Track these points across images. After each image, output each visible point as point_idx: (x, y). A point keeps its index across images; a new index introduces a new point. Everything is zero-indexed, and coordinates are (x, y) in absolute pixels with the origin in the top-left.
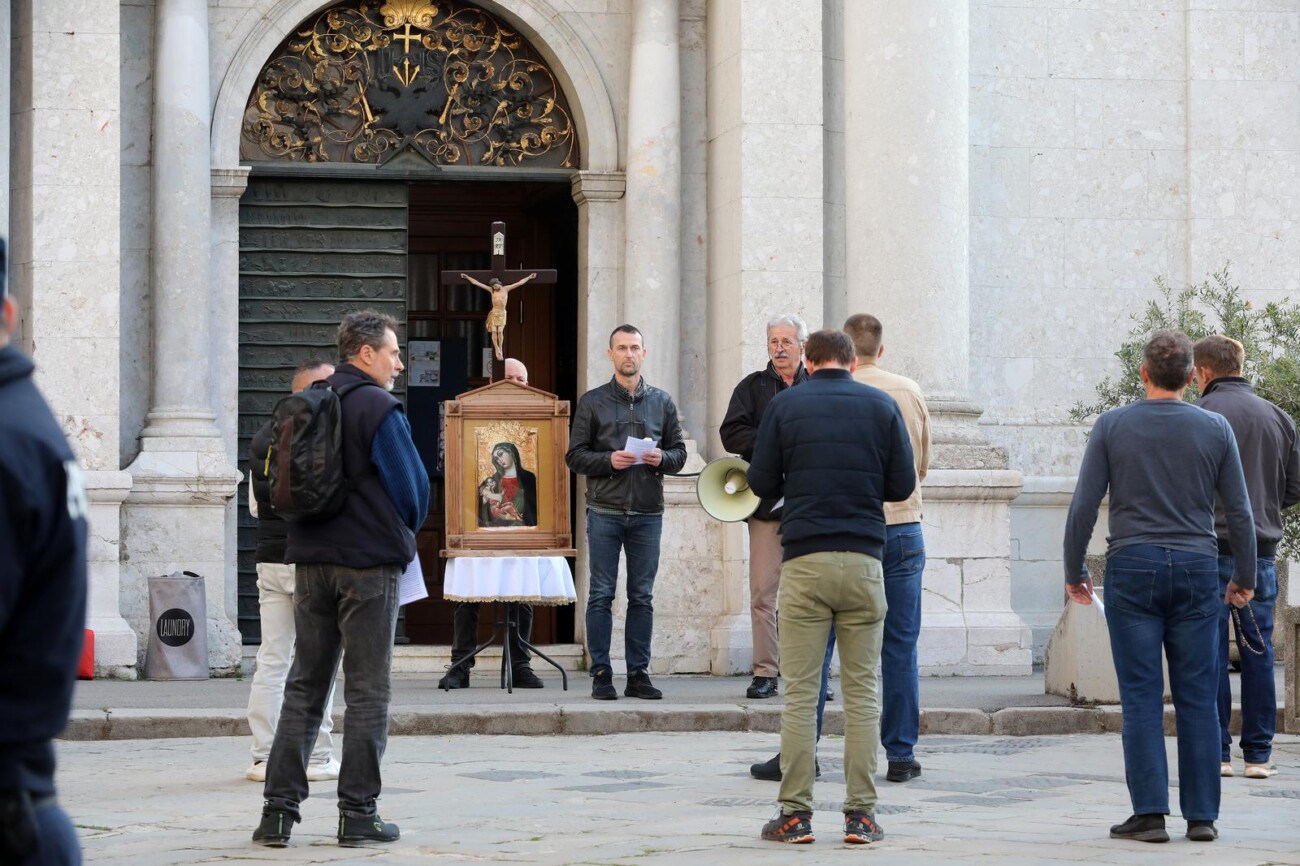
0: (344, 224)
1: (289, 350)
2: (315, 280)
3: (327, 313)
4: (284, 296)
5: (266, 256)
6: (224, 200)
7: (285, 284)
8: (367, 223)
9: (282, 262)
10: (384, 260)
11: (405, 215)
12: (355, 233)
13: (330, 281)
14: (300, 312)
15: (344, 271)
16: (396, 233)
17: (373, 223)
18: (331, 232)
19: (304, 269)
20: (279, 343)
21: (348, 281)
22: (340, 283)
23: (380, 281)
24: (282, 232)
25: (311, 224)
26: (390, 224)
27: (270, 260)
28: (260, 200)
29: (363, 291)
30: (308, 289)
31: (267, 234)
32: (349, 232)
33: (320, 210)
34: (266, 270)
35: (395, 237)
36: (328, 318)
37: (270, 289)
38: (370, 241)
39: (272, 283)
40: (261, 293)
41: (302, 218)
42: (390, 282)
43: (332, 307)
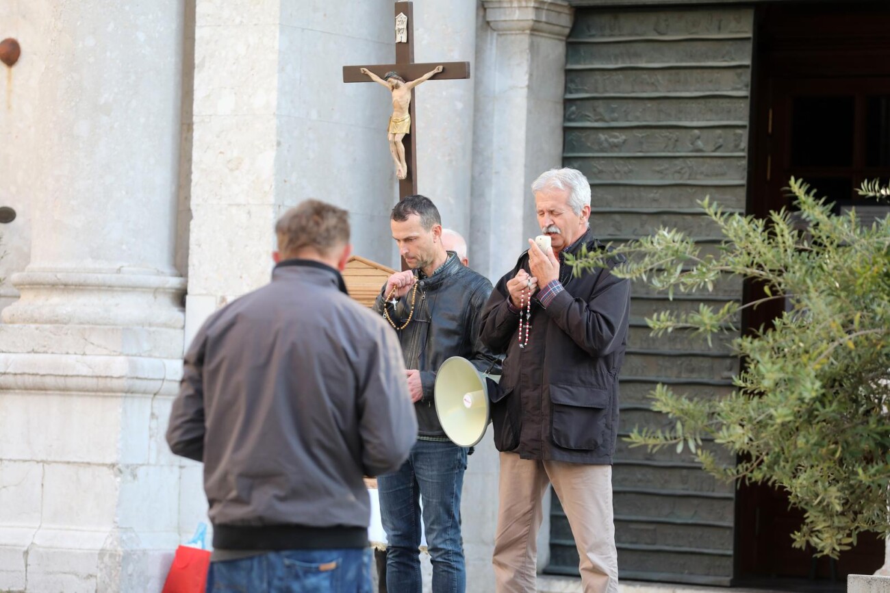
0: (682, 61)
1: (617, 217)
2: (649, 132)
3: (660, 172)
4: (615, 152)
5: (597, 103)
6: (513, 37)
7: (616, 137)
8: (707, 58)
9: (613, 111)
10: (725, 104)
11: (749, 47)
12: (695, 71)
13: (665, 133)
14: (631, 171)
15: (680, 119)
16: (739, 71)
17: (715, 58)
18: (667, 72)
19: (637, 119)
20: (607, 209)
21: (684, 131)
22: (677, 133)
23: (719, 131)
24: (614, 73)
25: (647, 62)
26: (733, 59)
27: (601, 107)
28: (593, 36)
29: (700, 143)
30: (641, 143)
31: (598, 76)
32: (687, 71)
33: (656, 45)
34: (596, 121)
35: (739, 76)
36: (662, 178)
37: (600, 143)
38: (711, 82)
39: (602, 136)
40: (590, 150)
41: (637, 55)
42: (730, 132)
43: (665, 165)
